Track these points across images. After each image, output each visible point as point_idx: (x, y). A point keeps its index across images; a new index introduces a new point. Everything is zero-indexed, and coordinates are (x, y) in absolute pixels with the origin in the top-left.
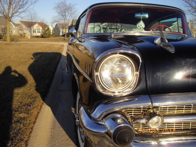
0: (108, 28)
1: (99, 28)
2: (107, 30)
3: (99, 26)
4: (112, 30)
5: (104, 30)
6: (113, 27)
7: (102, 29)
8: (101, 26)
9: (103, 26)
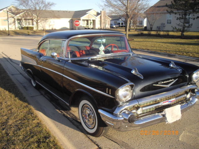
0: (23, 19)
1: (13, 19)
2: (22, 21)
3: (13, 18)
4: (27, 21)
5: (19, 21)
6: (28, 18)
7: (16, 20)
8: (15, 17)
9: (17, 17)
